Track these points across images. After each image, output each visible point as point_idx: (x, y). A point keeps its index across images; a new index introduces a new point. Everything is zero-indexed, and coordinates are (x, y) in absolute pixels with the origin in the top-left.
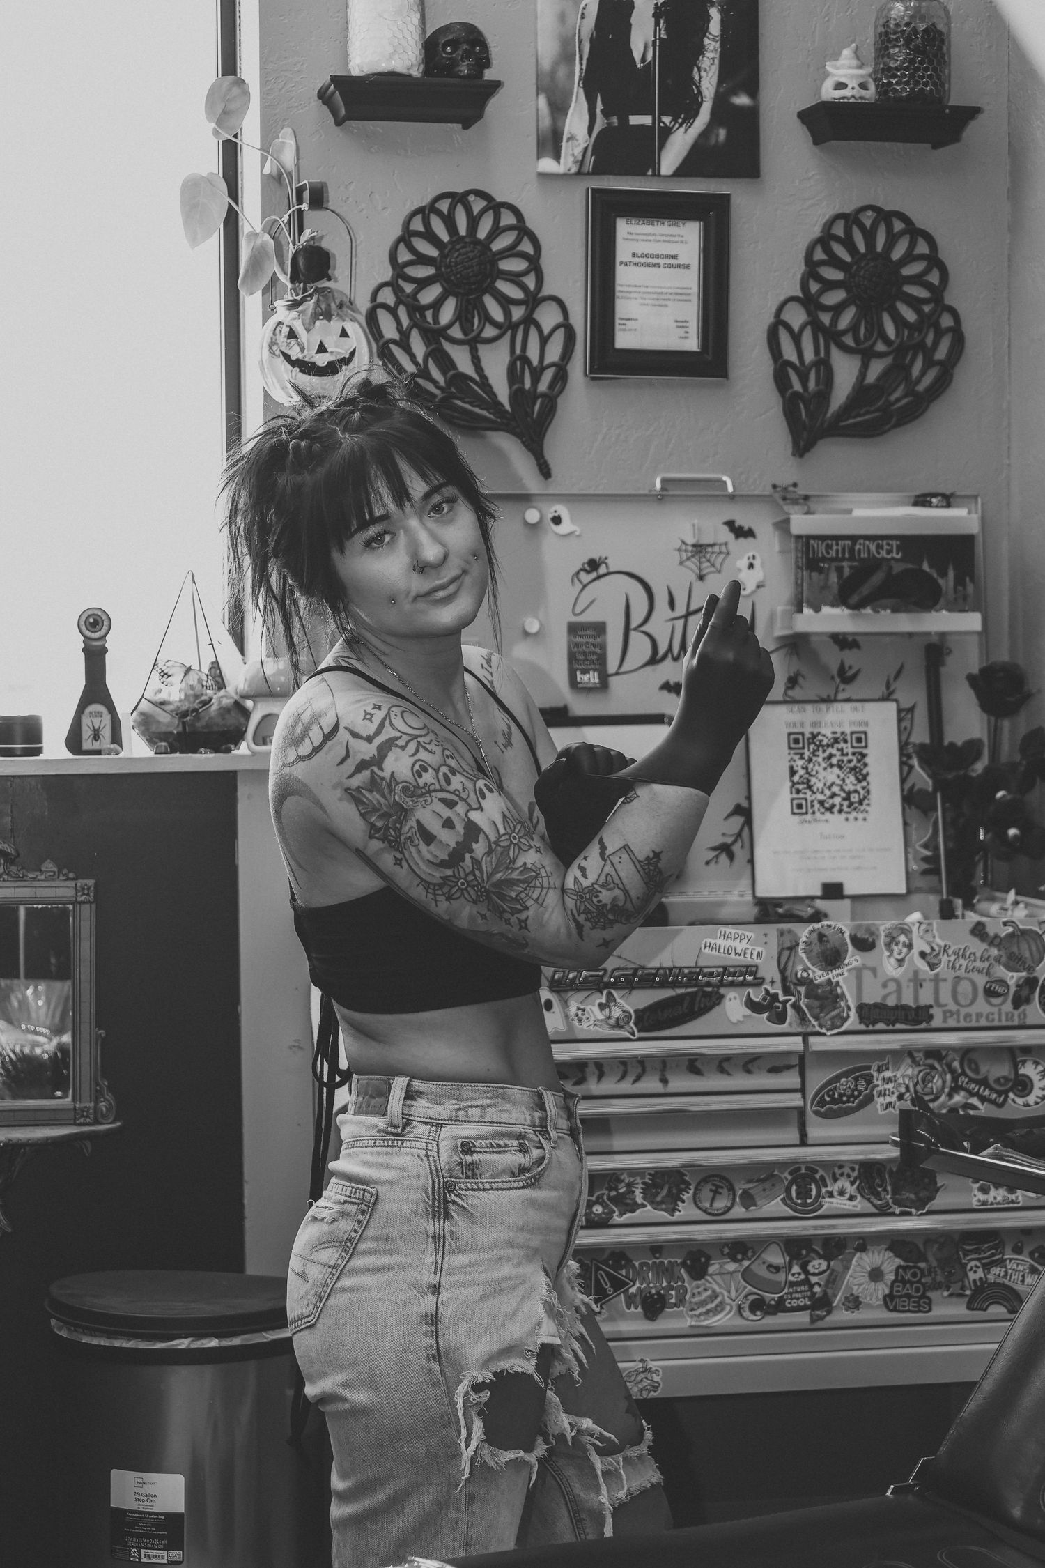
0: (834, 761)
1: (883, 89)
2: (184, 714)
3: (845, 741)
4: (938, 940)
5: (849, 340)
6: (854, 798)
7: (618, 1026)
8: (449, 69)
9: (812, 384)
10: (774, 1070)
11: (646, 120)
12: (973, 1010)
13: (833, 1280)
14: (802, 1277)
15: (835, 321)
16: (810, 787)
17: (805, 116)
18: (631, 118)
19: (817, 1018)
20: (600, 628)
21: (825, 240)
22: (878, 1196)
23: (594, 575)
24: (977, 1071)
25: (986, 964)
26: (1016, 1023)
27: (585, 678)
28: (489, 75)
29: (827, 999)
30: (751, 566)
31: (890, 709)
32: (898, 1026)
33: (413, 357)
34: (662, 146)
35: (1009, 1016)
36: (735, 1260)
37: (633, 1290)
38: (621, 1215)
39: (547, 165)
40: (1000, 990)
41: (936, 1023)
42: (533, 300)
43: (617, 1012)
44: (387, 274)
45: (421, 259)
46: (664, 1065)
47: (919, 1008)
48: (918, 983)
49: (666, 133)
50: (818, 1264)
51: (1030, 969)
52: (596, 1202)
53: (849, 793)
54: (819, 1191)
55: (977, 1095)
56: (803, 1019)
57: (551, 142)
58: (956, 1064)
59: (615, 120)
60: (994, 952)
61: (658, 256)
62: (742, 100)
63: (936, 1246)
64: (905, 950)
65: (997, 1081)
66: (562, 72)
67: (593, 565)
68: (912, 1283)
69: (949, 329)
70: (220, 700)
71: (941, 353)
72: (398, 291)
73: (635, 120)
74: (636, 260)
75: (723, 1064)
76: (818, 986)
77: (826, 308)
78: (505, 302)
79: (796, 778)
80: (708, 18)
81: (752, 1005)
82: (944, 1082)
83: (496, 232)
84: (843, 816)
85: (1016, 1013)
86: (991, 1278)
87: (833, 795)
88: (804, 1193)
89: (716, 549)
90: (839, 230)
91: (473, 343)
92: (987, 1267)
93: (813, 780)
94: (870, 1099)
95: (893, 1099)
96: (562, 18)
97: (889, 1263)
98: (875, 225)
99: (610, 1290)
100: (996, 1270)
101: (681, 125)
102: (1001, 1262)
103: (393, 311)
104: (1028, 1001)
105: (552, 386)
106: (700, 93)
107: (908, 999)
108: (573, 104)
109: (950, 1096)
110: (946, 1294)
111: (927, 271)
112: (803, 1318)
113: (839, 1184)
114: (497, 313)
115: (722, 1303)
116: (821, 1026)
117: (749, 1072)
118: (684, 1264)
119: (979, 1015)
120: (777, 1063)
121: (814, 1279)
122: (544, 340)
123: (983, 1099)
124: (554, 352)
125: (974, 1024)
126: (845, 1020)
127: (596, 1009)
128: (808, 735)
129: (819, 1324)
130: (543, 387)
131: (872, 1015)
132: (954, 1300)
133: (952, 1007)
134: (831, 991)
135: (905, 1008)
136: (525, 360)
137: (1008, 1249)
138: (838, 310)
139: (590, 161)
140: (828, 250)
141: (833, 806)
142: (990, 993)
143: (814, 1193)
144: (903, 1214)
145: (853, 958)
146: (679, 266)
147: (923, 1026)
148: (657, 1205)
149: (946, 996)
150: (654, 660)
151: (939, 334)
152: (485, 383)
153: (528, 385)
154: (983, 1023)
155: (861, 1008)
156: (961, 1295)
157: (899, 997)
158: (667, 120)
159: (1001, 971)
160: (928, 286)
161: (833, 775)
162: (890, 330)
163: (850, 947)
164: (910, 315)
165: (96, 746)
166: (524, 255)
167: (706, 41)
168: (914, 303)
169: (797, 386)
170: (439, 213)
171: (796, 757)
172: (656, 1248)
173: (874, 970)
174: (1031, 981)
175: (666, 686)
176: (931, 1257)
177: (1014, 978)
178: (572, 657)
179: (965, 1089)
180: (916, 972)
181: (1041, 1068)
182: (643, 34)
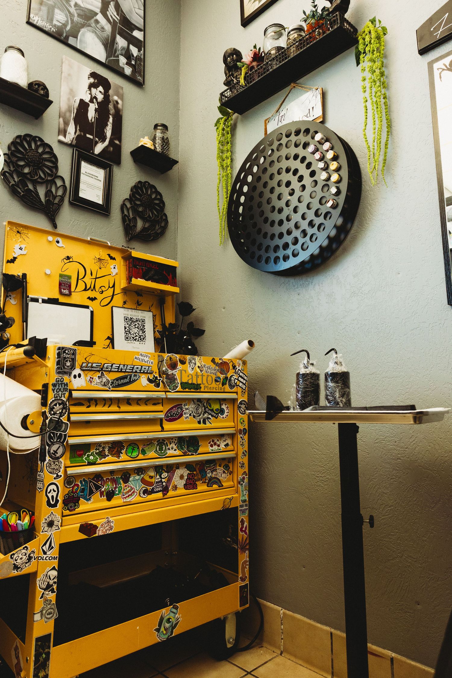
0: (136, 326)
1: (155, 149)
3: (140, 321)
4: (203, 363)
5: (141, 215)
6: (142, 337)
7: (104, 385)
9: (132, 223)
10: (155, 404)
11: (91, 137)
13: (169, 480)
14: (160, 479)
15: (138, 209)
16: (130, 333)
17: (132, 153)
18: (87, 135)
19: (169, 386)
20: (69, 277)
21: (136, 187)
22: (182, 449)
23: (68, 261)
24: (211, 407)
25: (215, 372)
26: (222, 391)
27: (65, 291)
28: (49, 98)
29: (171, 379)
30: (114, 268)
31: (150, 314)
32: (192, 390)
33: (14, 180)
34: (95, 146)
35: (221, 389)
36: (138, 475)
37: (103, 490)
38: (101, 459)
40: (219, 380)
41: (202, 390)
42: (54, 176)
43: (104, 380)
44: (6, 151)
45: (19, 152)
46: (118, 401)
47: (198, 384)
48: (197, 376)
49: (96, 143)
50: (165, 475)
51: (226, 374)
52: (91, 455)
53: (140, 336)
54: (166, 448)
55: (210, 414)
56: (165, 386)
58: (205, 404)
59: (82, 134)
60: (217, 368)
62: (117, 142)
63: (199, 466)
64: (194, 365)
65: (216, 410)
66: (67, 114)
67: (68, 258)
68: (191, 479)
69: (165, 219)
71: (162, 225)
72: (10, 158)
73: (88, 136)
74: (86, 174)
75: (138, 401)
76: (169, 375)
77: (136, 205)
78: (46, 173)
79: (126, 330)
80: (109, 118)
81: (150, 381)
82: (202, 410)
83: (44, 152)
84: (139, 342)
85: (223, 387)
86: (213, 476)
87: (136, 336)
88: (161, 449)
89: (105, 261)
90: (139, 185)
91: (34, 181)
92: (212, 472)
93: (131, 331)
94: (181, 415)
95: (188, 415)
96: (69, 99)
97: (185, 472)
98: (148, 187)
99: (94, 490)
100: (214, 473)
101: (101, 142)
102: (216, 470)
104: (226, 384)
105: (58, 202)
106: (106, 136)
107: (195, 382)
108: (70, 124)
109: (204, 415)
110: (201, 482)
111: (160, 203)
112: (160, 495)
113: (172, 445)
114: (43, 176)
115: (134, 492)
116: (170, 389)
117: (146, 405)
118: (121, 478)
119: (213, 388)
120: (155, 401)
121: (163, 480)
122: (57, 188)
123: (212, 416)
124: (60, 193)
125: (212, 391)
126: (177, 387)
127: (97, 378)
128: (129, 318)
129: (166, 497)
130: (56, 202)
131: (186, 386)
132: (204, 484)
133: (207, 385)
134: (173, 377)
135: (194, 384)
136: (51, 192)
137: (218, 466)
138: (139, 205)
139: (74, 142)
140: (136, 190)
141: (136, 339)
143: (164, 449)
144: (191, 455)
145: (180, 366)
146: (98, 180)
147: (198, 390)
148: (113, 455)
149: (205, 382)
150: (85, 290)
151: (163, 220)
152: (37, 194)
153: (51, 199)
154: (214, 390)
155: (182, 383)
156: (205, 482)
157: (192, 381)
159: (219, 374)
160: (160, 207)
161: (136, 330)
162: (151, 215)
163: (179, 363)
164: (156, 212)
166: (53, 163)
167: (108, 123)
168: (157, 210)
169: (128, 222)
170: (26, 140)
171: (126, 324)
172: (112, 472)
173: (185, 371)
174: (226, 378)
175: (89, 298)
176: (197, 470)
177: (222, 376)
178: (60, 284)
179: (208, 413)
180: (197, 373)
181: (227, 406)
182: (91, 114)
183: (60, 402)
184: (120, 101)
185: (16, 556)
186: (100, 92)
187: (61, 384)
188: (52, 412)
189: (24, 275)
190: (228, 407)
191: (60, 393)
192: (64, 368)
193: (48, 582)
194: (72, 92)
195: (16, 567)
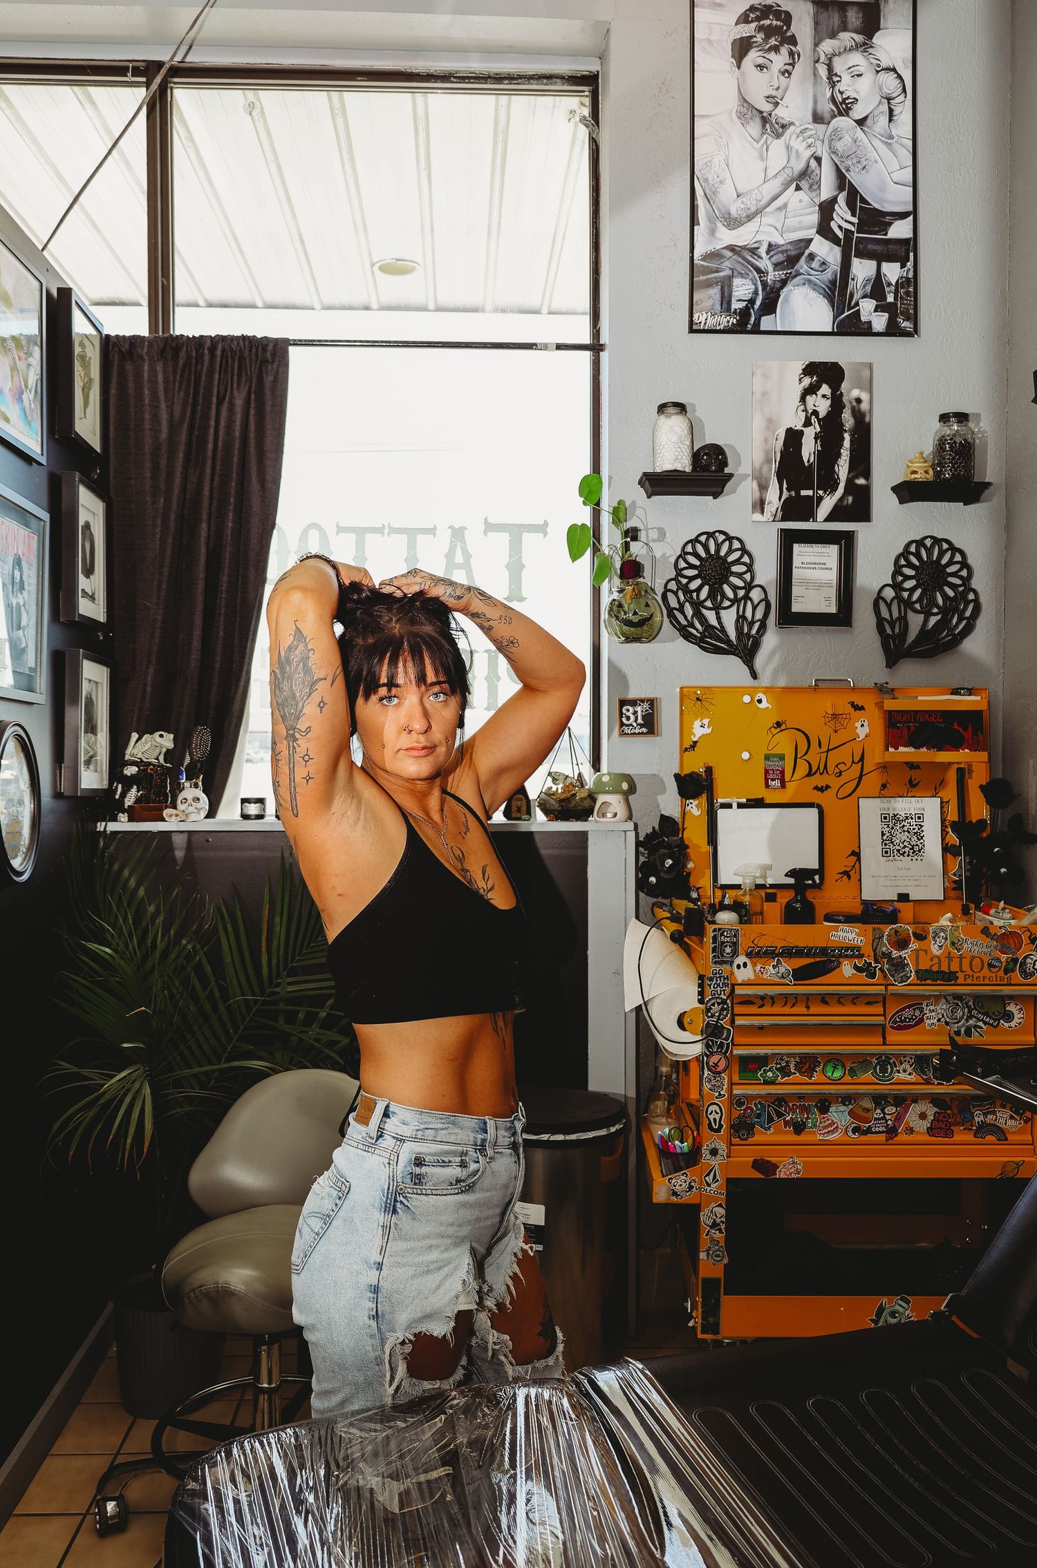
0: (906, 829)
1: (938, 474)
2: (561, 801)
3: (912, 818)
4: (962, 936)
5: (917, 606)
6: (916, 848)
7: (783, 977)
8: (706, 468)
9: (897, 630)
10: (869, 1003)
11: (810, 493)
12: (981, 974)
13: (899, 1118)
14: (882, 1115)
15: (910, 596)
16: (892, 843)
17: (895, 489)
18: (802, 491)
19: (893, 976)
20: (782, 757)
21: (905, 553)
22: (925, 1073)
23: (779, 729)
24: (982, 1007)
25: (989, 950)
26: (1006, 983)
27: (773, 783)
28: (727, 470)
29: (899, 965)
30: (862, 725)
31: (936, 802)
32: (938, 982)
33: (686, 617)
34: (818, 506)
35: (1002, 979)
36: (845, 1105)
37: (788, 1118)
38: (782, 1078)
39: (757, 516)
40: (997, 964)
41: (959, 981)
42: (749, 587)
43: (782, 970)
44: (673, 574)
45: (691, 566)
46: (808, 999)
47: (951, 972)
48: (950, 959)
49: (820, 499)
50: (890, 1110)
51: (1014, 953)
52: (769, 1070)
53: (913, 846)
54: (892, 1069)
55: (982, 1020)
56: (885, 976)
57: (760, 505)
58: (971, 1003)
59: (793, 493)
60: (994, 943)
61: (815, 564)
62: (861, 481)
63: (956, 1102)
64: (943, 941)
65: (994, 1013)
66: (765, 469)
67: (778, 724)
68: (942, 1121)
69: (972, 601)
70: (582, 794)
71: (968, 614)
72: (678, 583)
73: (804, 493)
74: (804, 566)
75: (840, 999)
76: (894, 958)
77: (906, 590)
78: (735, 588)
79: (885, 837)
80: (843, 439)
81: (856, 968)
82: (964, 1013)
83: (730, 551)
84: (910, 858)
85: (1006, 977)
86: (988, 1121)
87: (905, 847)
88: (884, 1070)
89: (844, 716)
90: (913, 549)
91: (717, 608)
92: (985, 1115)
93: (894, 838)
94: (921, 1021)
95: (935, 1021)
96: (766, 440)
97: (931, 1111)
98: (933, 545)
99: (775, 1118)
100: (990, 1117)
101: (828, 495)
102: (994, 1113)
103: (676, 593)
104: (1013, 970)
105: (758, 632)
106: (838, 478)
107: (944, 968)
108: (771, 485)
109: (967, 1020)
110: (962, 1128)
111: (960, 570)
112: (882, 1137)
113: (903, 1066)
114: (730, 594)
115: (837, 1127)
116: (895, 981)
117: (855, 1004)
118: (816, 1106)
119: (984, 977)
120: (870, 1000)
121: (888, 1117)
122: (754, 608)
123: (985, 1023)
124: (759, 614)
125: (981, 982)
126: (909, 977)
127: (771, 968)
128: (891, 815)
129: (890, 1142)
130: (754, 632)
131: (924, 976)
132: (967, 1131)
133: (969, 972)
134: (901, 962)
135: (943, 972)
136: (744, 617)
137: (998, 1104)
138: (912, 590)
139: (780, 514)
140: (907, 560)
141: (905, 852)
142: (990, 966)
143: (889, 1070)
144: (939, 1084)
145: (914, 945)
146: (826, 568)
147: (952, 982)
148: (802, 1073)
149: (966, 967)
150: (810, 774)
151: (967, 603)
152: (723, 630)
153: (746, 630)
154: (987, 982)
155: (917, 972)
156: (970, 1130)
157: (940, 967)
158: (821, 492)
159: (997, 954)
160: (961, 578)
161: (904, 836)
162: (940, 601)
163: (912, 939)
164: (951, 593)
165: (519, 815)
166: (744, 564)
167: (842, 451)
168: (953, 587)
169: (889, 631)
170: (700, 542)
171: (885, 826)
172: (801, 1097)
173: (926, 951)
174: (1015, 960)
175: (816, 788)
176: (954, 1108)
177: (1004, 957)
178: (766, 772)
179: (976, 1017)
180: (949, 953)
181: (1018, 1007)
182: (809, 449)
183: (719, 1001)
184: (864, 396)
185: (674, 1181)
186: (824, 396)
187: (720, 977)
188: (710, 1014)
189: (709, 770)
190: (1021, 1009)
191: (719, 989)
192: (722, 956)
193: (715, 1220)
194: (771, 423)
195: (675, 1194)
